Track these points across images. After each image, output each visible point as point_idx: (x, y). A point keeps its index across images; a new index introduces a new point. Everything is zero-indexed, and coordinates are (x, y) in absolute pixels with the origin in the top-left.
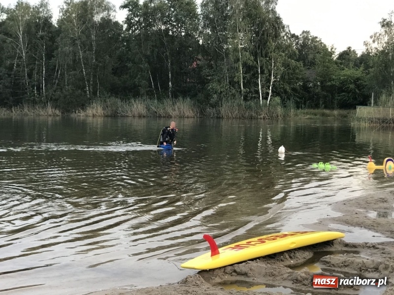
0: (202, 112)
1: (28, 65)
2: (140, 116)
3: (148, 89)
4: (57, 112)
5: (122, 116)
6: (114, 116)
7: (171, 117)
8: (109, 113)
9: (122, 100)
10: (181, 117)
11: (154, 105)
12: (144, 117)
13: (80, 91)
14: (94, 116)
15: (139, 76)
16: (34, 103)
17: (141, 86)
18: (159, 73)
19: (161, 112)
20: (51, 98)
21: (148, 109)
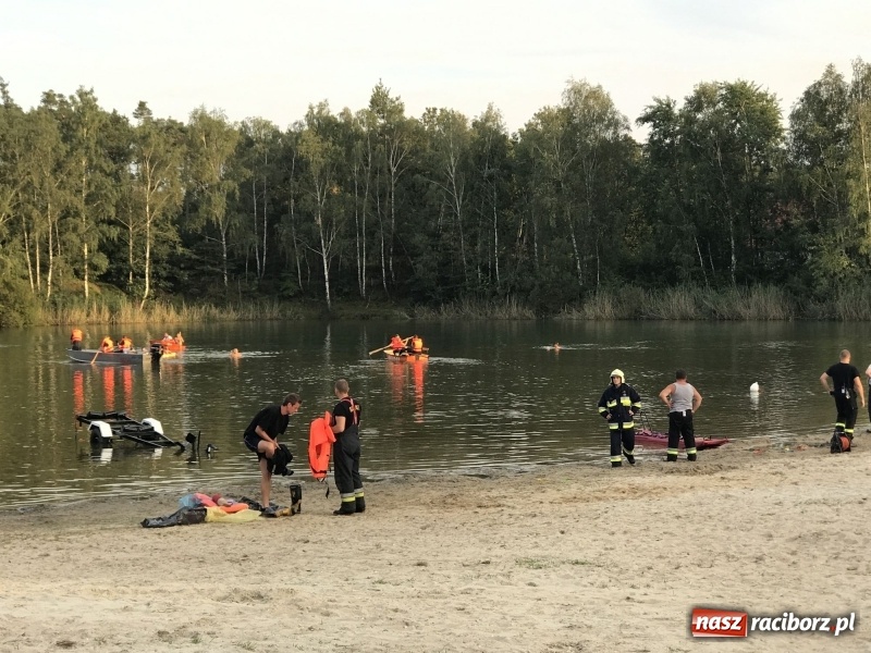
0: (800, 310)
1: (465, 230)
2: (685, 319)
3: (695, 269)
4: (529, 313)
5: (649, 319)
6: (636, 317)
7: (744, 320)
8: (626, 314)
9: (646, 289)
10: (763, 319)
11: (710, 298)
12: (691, 319)
13: (569, 274)
14: (598, 319)
15: (677, 246)
16: (482, 295)
17: (680, 264)
18: (710, 239)
19: (725, 310)
20: (513, 288)
21: (698, 305)
